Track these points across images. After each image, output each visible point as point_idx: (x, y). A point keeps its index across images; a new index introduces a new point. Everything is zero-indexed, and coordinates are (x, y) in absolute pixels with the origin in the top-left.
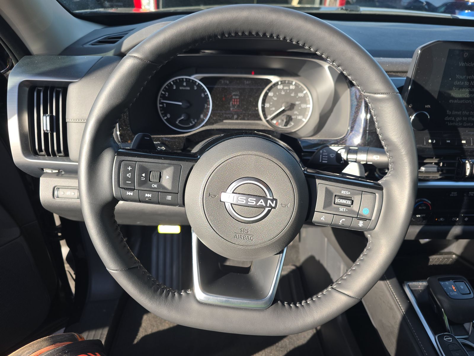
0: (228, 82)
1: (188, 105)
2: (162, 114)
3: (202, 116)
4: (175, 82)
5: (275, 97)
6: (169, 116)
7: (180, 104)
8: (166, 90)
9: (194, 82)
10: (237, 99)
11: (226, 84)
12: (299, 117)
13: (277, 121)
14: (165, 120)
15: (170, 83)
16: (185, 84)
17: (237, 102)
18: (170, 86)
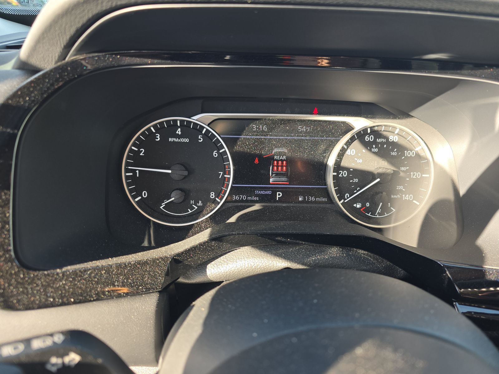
0: (265, 128)
1: (186, 173)
2: (131, 191)
3: (212, 195)
4: (160, 129)
5: (359, 158)
6: (145, 194)
7: (170, 171)
8: (140, 144)
9: (198, 129)
10: (282, 161)
11: (263, 133)
12: (407, 197)
13: (363, 205)
14: (137, 203)
15: (149, 129)
16: (179, 132)
17: (282, 166)
18: (150, 135)
